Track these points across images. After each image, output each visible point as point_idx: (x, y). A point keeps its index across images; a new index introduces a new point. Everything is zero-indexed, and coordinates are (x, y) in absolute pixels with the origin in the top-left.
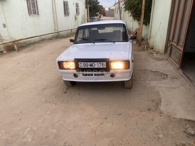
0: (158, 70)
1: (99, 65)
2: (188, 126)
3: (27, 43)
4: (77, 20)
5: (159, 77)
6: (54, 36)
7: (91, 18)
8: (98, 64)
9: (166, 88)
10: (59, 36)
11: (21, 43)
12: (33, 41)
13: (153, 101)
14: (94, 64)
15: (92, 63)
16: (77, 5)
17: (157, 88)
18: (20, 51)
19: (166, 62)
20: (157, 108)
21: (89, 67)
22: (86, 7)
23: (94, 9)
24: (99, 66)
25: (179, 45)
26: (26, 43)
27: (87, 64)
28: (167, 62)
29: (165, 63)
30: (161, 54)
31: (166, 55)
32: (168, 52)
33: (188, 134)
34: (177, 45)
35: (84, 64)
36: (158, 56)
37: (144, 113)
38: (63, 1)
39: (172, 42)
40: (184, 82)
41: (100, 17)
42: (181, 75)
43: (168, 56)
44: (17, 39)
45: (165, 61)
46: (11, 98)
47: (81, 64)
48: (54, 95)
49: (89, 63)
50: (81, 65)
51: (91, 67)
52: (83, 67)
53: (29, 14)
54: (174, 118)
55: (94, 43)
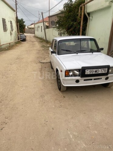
8: (101, 70)
14: (98, 71)
24: (102, 72)
27: (93, 71)
35: (90, 71)
38: (2, 18)
50: (87, 72)
52: (89, 74)
55: (77, 54)
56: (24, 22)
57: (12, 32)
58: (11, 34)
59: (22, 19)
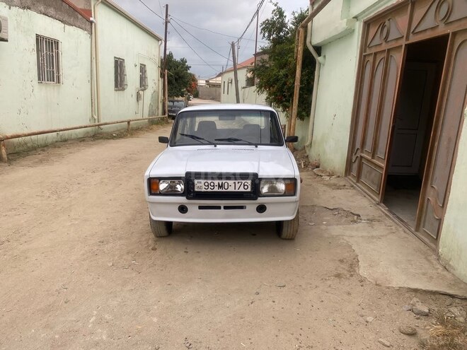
0: (341, 206)
1: (238, 186)
2: (415, 300)
3: (29, 145)
4: (141, 102)
5: (344, 219)
6: (88, 133)
7: (171, 99)
8: (235, 183)
9: (362, 237)
10: (101, 134)
11: (14, 146)
12: (42, 143)
13: (341, 261)
14: (226, 184)
15: (224, 182)
16: (143, 69)
17: (345, 238)
18: (14, 163)
19: (352, 192)
20: (352, 273)
21: (216, 189)
22: (162, 75)
23: (176, 80)
24: (237, 188)
25: (376, 157)
26: (26, 144)
27: (212, 184)
28: (354, 191)
29: (350, 194)
30: (339, 177)
31: (350, 179)
32: (354, 173)
33: (418, 314)
34: (373, 157)
35: (206, 184)
36: (333, 180)
37: (329, 283)
38: (115, 57)
39: (362, 152)
40: (393, 228)
41: (189, 99)
42: (386, 215)
43: (355, 181)
44: (9, 134)
45: (350, 191)
46: (28, 260)
47: (201, 183)
48: (128, 253)
49: (216, 182)
50: (198, 185)
51: (220, 190)
52: (203, 190)
53: (39, 79)
54: (388, 288)
55: (215, 146)
56: (188, 68)
57: (141, 92)
58: (138, 97)
59: (182, 60)
